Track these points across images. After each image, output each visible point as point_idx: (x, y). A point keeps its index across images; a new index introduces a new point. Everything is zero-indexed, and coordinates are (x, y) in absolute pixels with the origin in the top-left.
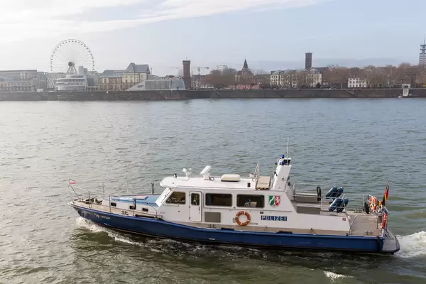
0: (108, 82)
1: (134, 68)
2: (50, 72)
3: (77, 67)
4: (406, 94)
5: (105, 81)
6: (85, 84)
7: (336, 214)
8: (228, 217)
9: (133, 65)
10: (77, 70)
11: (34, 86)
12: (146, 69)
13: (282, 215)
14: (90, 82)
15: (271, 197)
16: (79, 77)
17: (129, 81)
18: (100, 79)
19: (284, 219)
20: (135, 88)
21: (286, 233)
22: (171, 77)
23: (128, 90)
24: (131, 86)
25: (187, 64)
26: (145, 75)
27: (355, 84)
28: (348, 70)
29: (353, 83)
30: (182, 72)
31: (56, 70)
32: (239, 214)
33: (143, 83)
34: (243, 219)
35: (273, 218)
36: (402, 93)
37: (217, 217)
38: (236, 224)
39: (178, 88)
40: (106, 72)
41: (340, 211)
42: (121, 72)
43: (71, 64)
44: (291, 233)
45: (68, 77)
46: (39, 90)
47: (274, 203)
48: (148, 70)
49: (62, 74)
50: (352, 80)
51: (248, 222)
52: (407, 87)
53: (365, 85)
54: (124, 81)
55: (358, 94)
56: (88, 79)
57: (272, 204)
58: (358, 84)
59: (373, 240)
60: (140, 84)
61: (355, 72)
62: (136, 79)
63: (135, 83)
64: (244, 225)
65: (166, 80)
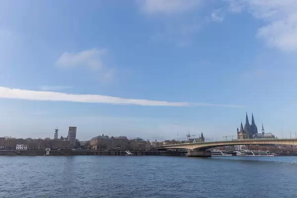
4: (48, 154)
27: (21, 148)
28: (17, 140)
29: (19, 147)
36: (46, 153)
50: (19, 146)
52: (48, 150)
53: (26, 148)
55: (21, 153)
58: (22, 148)
61: (21, 141)
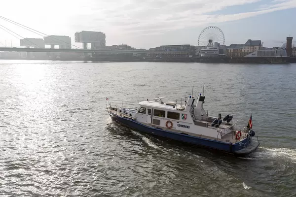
0: (232, 51)
1: (250, 43)
2: (197, 46)
3: (214, 42)
5: (231, 51)
6: (218, 53)
7: (215, 128)
8: (163, 123)
9: (250, 41)
10: (214, 44)
11: (187, 54)
12: (259, 43)
13: (187, 125)
14: (221, 51)
15: (183, 115)
16: (215, 48)
17: (246, 51)
18: (227, 50)
19: (188, 127)
20: (250, 56)
21: (186, 134)
22: (277, 48)
23: (245, 57)
24: (248, 54)
25: (290, 40)
26: (257, 47)
30: (286, 45)
31: (201, 45)
32: (168, 122)
33: (256, 53)
34: (169, 125)
35: (183, 126)
37: (158, 122)
38: (166, 127)
39: (281, 56)
40: (232, 45)
41: (217, 126)
42: (242, 45)
43: (210, 41)
44: (188, 135)
45: (207, 48)
46: (190, 56)
47: (184, 118)
48: (260, 43)
49: (204, 47)
51: (171, 127)
54: (243, 51)
56: (219, 50)
57: (183, 118)
59: (228, 145)
60: (253, 53)
62: (251, 50)
63: (250, 52)
64: (170, 128)
65: (273, 50)
